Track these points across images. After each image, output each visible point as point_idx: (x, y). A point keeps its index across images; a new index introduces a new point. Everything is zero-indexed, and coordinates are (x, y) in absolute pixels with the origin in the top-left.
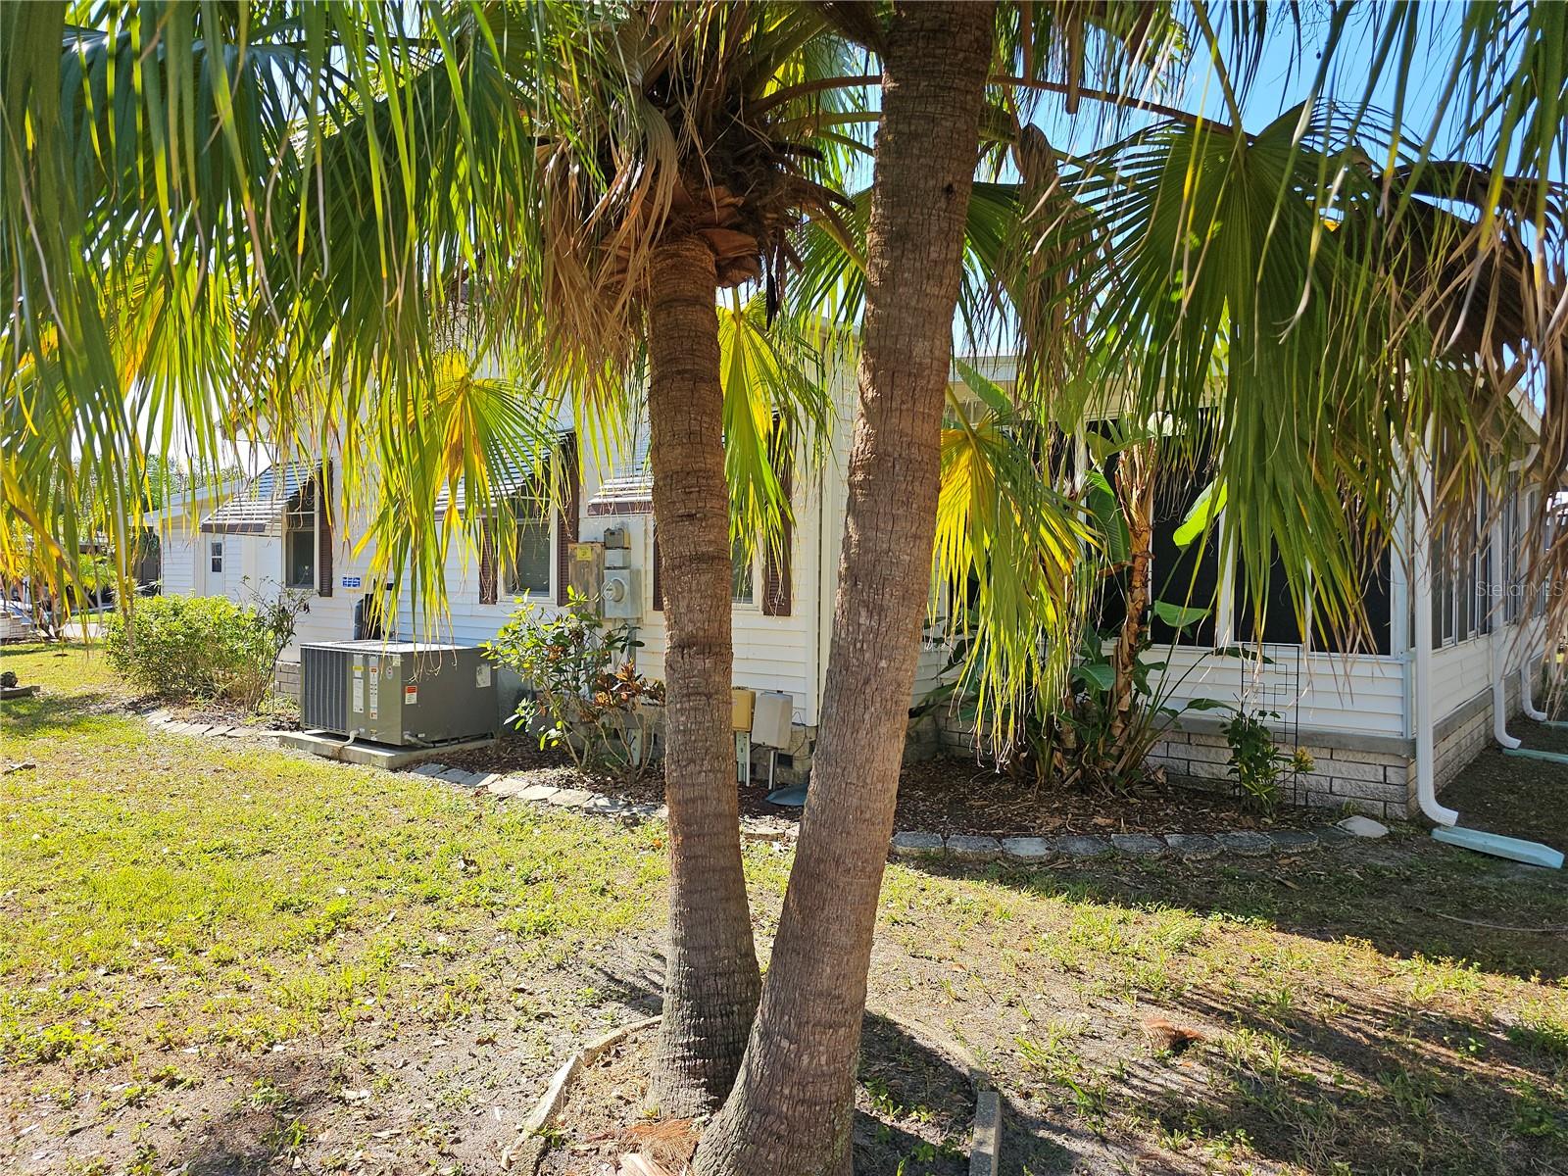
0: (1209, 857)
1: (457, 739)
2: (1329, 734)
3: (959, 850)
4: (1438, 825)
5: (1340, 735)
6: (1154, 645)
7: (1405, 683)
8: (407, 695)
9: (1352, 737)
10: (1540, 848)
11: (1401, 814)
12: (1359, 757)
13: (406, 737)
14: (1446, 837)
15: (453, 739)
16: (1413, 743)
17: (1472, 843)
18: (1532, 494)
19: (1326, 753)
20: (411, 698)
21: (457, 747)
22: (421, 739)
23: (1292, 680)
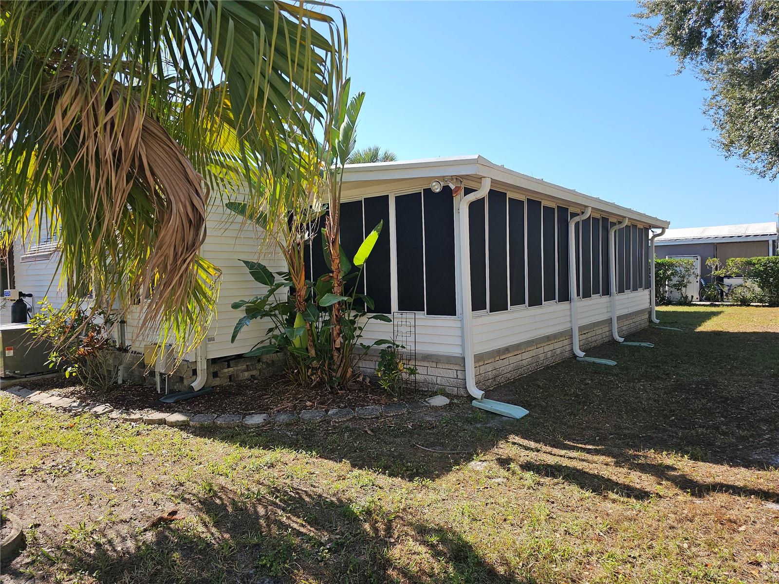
0: (345, 419)
1: (43, 372)
2: (434, 355)
3: (219, 422)
4: (475, 399)
5: (438, 355)
6: (368, 314)
7: (462, 328)
8: (7, 352)
9: (442, 356)
10: (519, 408)
11: (463, 394)
12: (447, 366)
13: (7, 373)
14: (477, 404)
15: (38, 373)
16: (464, 359)
17: (486, 407)
18: (615, 231)
19: (434, 365)
20: (10, 353)
21: (40, 377)
22: (17, 374)
23: (413, 329)
